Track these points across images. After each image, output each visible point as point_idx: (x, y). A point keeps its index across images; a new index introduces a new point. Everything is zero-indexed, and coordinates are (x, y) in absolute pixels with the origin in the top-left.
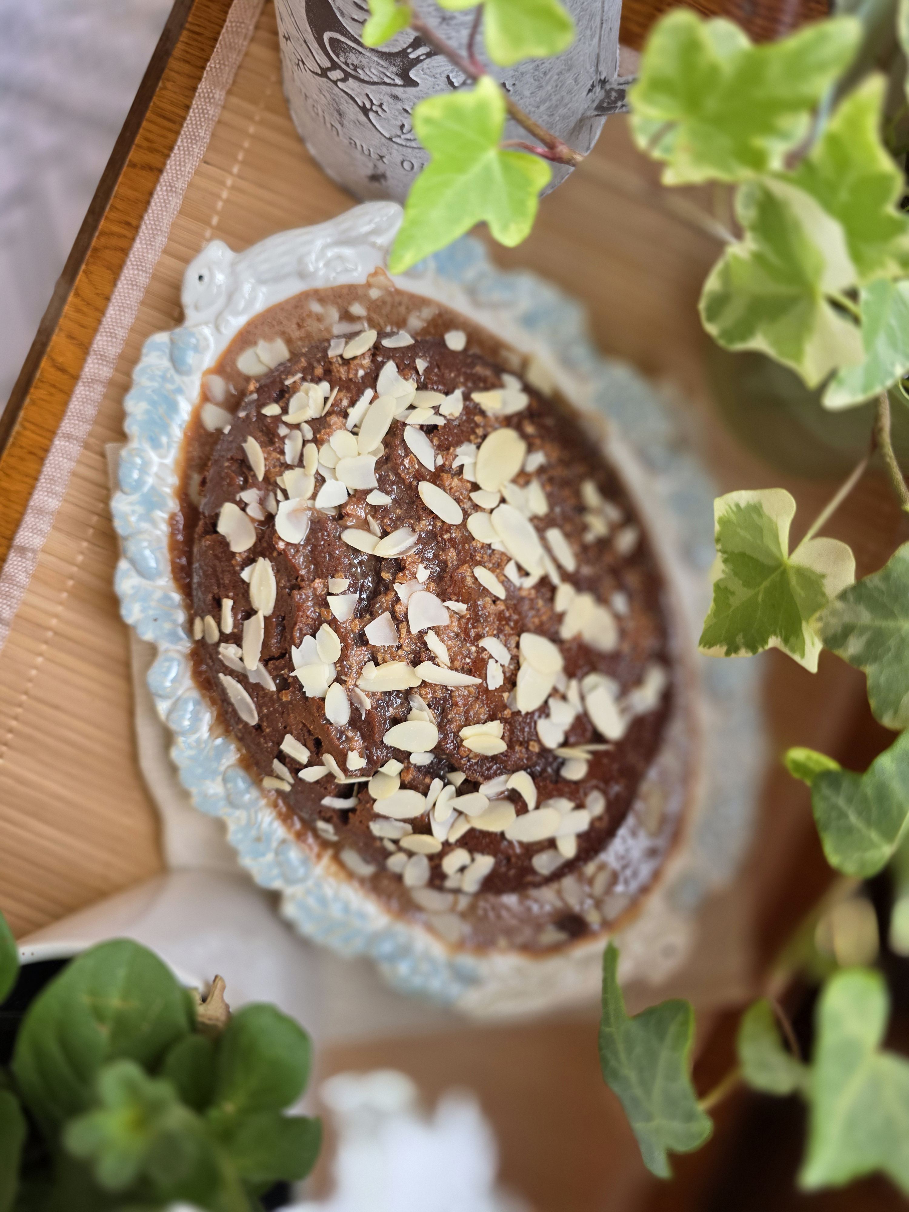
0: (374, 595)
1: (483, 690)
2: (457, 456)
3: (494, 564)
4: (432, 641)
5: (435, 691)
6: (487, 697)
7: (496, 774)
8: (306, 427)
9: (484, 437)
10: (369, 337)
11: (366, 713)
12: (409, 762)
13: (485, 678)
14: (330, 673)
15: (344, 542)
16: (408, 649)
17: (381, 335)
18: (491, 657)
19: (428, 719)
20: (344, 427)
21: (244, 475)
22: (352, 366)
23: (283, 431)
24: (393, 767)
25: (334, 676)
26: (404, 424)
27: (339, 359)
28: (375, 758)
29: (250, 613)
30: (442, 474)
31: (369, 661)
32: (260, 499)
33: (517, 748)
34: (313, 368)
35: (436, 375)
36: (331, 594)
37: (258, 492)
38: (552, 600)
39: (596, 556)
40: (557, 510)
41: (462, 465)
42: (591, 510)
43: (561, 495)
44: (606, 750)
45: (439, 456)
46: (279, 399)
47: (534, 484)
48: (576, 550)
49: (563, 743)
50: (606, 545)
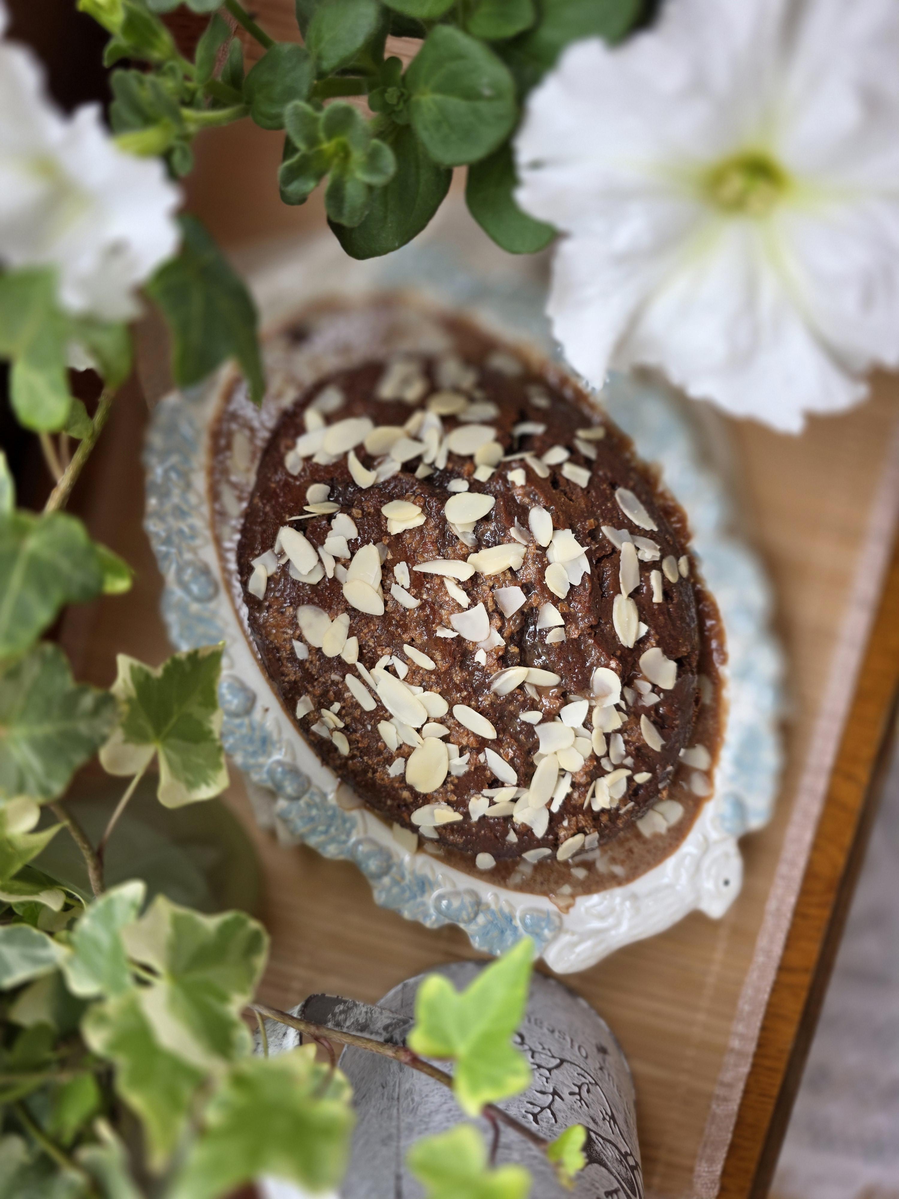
0: (522, 630)
1: (411, 561)
2: (467, 764)
3: (419, 673)
4: (463, 599)
5: (454, 552)
6: (406, 553)
7: (387, 482)
8: (608, 768)
9: (445, 783)
10: (564, 852)
11: (514, 523)
12: (469, 481)
13: (410, 571)
14: (553, 555)
15: (557, 674)
16: (484, 587)
17: (553, 857)
18: (408, 590)
19: (456, 526)
20: (573, 775)
21: (660, 715)
22: (574, 828)
23: (629, 761)
24: (483, 474)
25: (549, 553)
26: (518, 785)
27: (588, 832)
28: (500, 481)
29: (635, 595)
30: (478, 746)
31: (518, 571)
32: (641, 698)
33: (372, 510)
34: (610, 820)
35: (498, 831)
36: (561, 626)
37: (644, 704)
38: (361, 647)
39: (328, 691)
40: (369, 727)
41: (461, 756)
42: (340, 730)
43: (367, 741)
44: (292, 516)
45: (483, 761)
46: (639, 788)
47: (393, 748)
48: (348, 694)
49: (332, 519)
50: (320, 703)
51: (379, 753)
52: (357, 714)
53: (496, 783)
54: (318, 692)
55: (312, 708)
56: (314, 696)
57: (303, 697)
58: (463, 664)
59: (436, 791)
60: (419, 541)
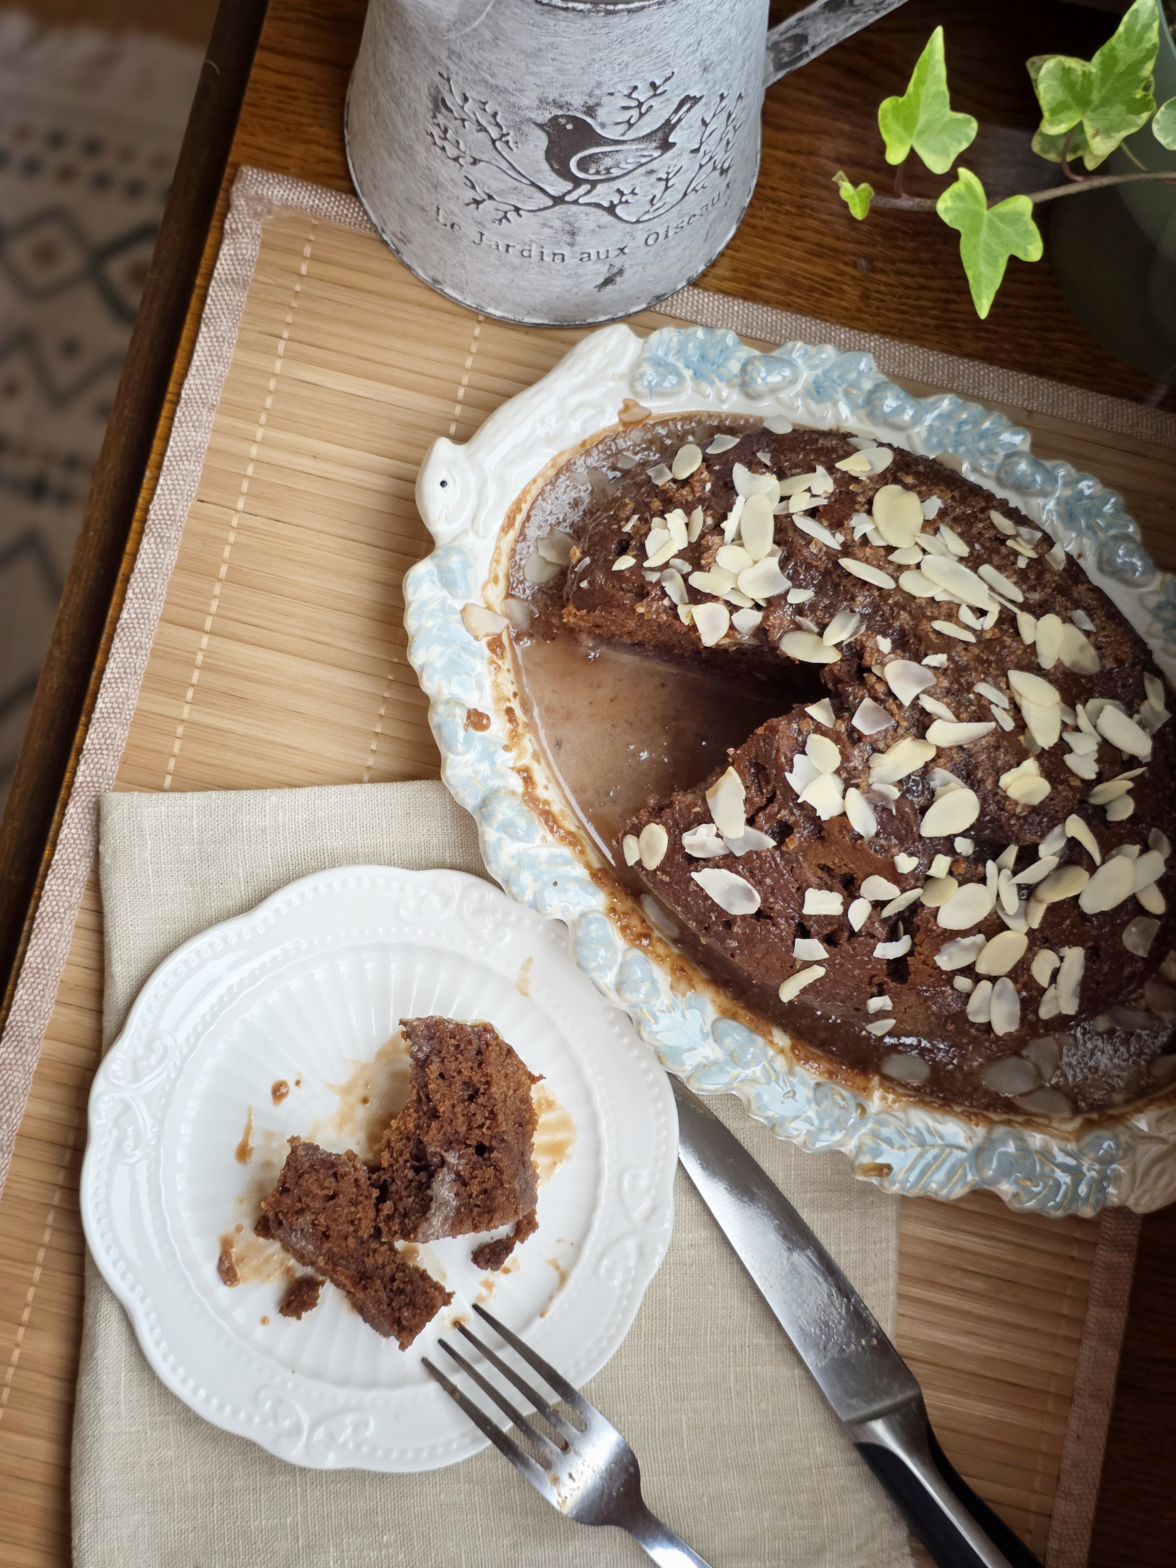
1: (1001, 733)
2: (854, 528)
3: (947, 615)
4: (929, 704)
5: (953, 756)
8: (678, 562)
9: (870, 502)
10: (691, 455)
11: (896, 807)
12: (955, 852)
13: (997, 723)
16: (906, 724)
17: (701, 446)
18: (991, 702)
19: (959, 787)
20: (725, 542)
22: (693, 484)
23: (652, 577)
24: (941, 864)
25: (842, 785)
26: (789, 516)
27: (673, 484)
30: (851, 549)
31: (872, 753)
34: (647, 505)
35: (786, 461)
38: (1017, 633)
39: (1037, 579)
40: (977, 546)
41: (865, 535)
42: (1009, 537)
43: (974, 531)
44: (1142, 774)
45: (838, 535)
46: (623, 550)
47: (944, 529)
48: (1014, 579)
49: (1099, 774)
50: (1041, 564)
51: (956, 520)
52: (996, 559)
53: (813, 513)
54: (1048, 577)
55: (1046, 556)
56: (1050, 571)
57: (1062, 567)
58: (903, 633)
59: (877, 490)
60: (996, 759)
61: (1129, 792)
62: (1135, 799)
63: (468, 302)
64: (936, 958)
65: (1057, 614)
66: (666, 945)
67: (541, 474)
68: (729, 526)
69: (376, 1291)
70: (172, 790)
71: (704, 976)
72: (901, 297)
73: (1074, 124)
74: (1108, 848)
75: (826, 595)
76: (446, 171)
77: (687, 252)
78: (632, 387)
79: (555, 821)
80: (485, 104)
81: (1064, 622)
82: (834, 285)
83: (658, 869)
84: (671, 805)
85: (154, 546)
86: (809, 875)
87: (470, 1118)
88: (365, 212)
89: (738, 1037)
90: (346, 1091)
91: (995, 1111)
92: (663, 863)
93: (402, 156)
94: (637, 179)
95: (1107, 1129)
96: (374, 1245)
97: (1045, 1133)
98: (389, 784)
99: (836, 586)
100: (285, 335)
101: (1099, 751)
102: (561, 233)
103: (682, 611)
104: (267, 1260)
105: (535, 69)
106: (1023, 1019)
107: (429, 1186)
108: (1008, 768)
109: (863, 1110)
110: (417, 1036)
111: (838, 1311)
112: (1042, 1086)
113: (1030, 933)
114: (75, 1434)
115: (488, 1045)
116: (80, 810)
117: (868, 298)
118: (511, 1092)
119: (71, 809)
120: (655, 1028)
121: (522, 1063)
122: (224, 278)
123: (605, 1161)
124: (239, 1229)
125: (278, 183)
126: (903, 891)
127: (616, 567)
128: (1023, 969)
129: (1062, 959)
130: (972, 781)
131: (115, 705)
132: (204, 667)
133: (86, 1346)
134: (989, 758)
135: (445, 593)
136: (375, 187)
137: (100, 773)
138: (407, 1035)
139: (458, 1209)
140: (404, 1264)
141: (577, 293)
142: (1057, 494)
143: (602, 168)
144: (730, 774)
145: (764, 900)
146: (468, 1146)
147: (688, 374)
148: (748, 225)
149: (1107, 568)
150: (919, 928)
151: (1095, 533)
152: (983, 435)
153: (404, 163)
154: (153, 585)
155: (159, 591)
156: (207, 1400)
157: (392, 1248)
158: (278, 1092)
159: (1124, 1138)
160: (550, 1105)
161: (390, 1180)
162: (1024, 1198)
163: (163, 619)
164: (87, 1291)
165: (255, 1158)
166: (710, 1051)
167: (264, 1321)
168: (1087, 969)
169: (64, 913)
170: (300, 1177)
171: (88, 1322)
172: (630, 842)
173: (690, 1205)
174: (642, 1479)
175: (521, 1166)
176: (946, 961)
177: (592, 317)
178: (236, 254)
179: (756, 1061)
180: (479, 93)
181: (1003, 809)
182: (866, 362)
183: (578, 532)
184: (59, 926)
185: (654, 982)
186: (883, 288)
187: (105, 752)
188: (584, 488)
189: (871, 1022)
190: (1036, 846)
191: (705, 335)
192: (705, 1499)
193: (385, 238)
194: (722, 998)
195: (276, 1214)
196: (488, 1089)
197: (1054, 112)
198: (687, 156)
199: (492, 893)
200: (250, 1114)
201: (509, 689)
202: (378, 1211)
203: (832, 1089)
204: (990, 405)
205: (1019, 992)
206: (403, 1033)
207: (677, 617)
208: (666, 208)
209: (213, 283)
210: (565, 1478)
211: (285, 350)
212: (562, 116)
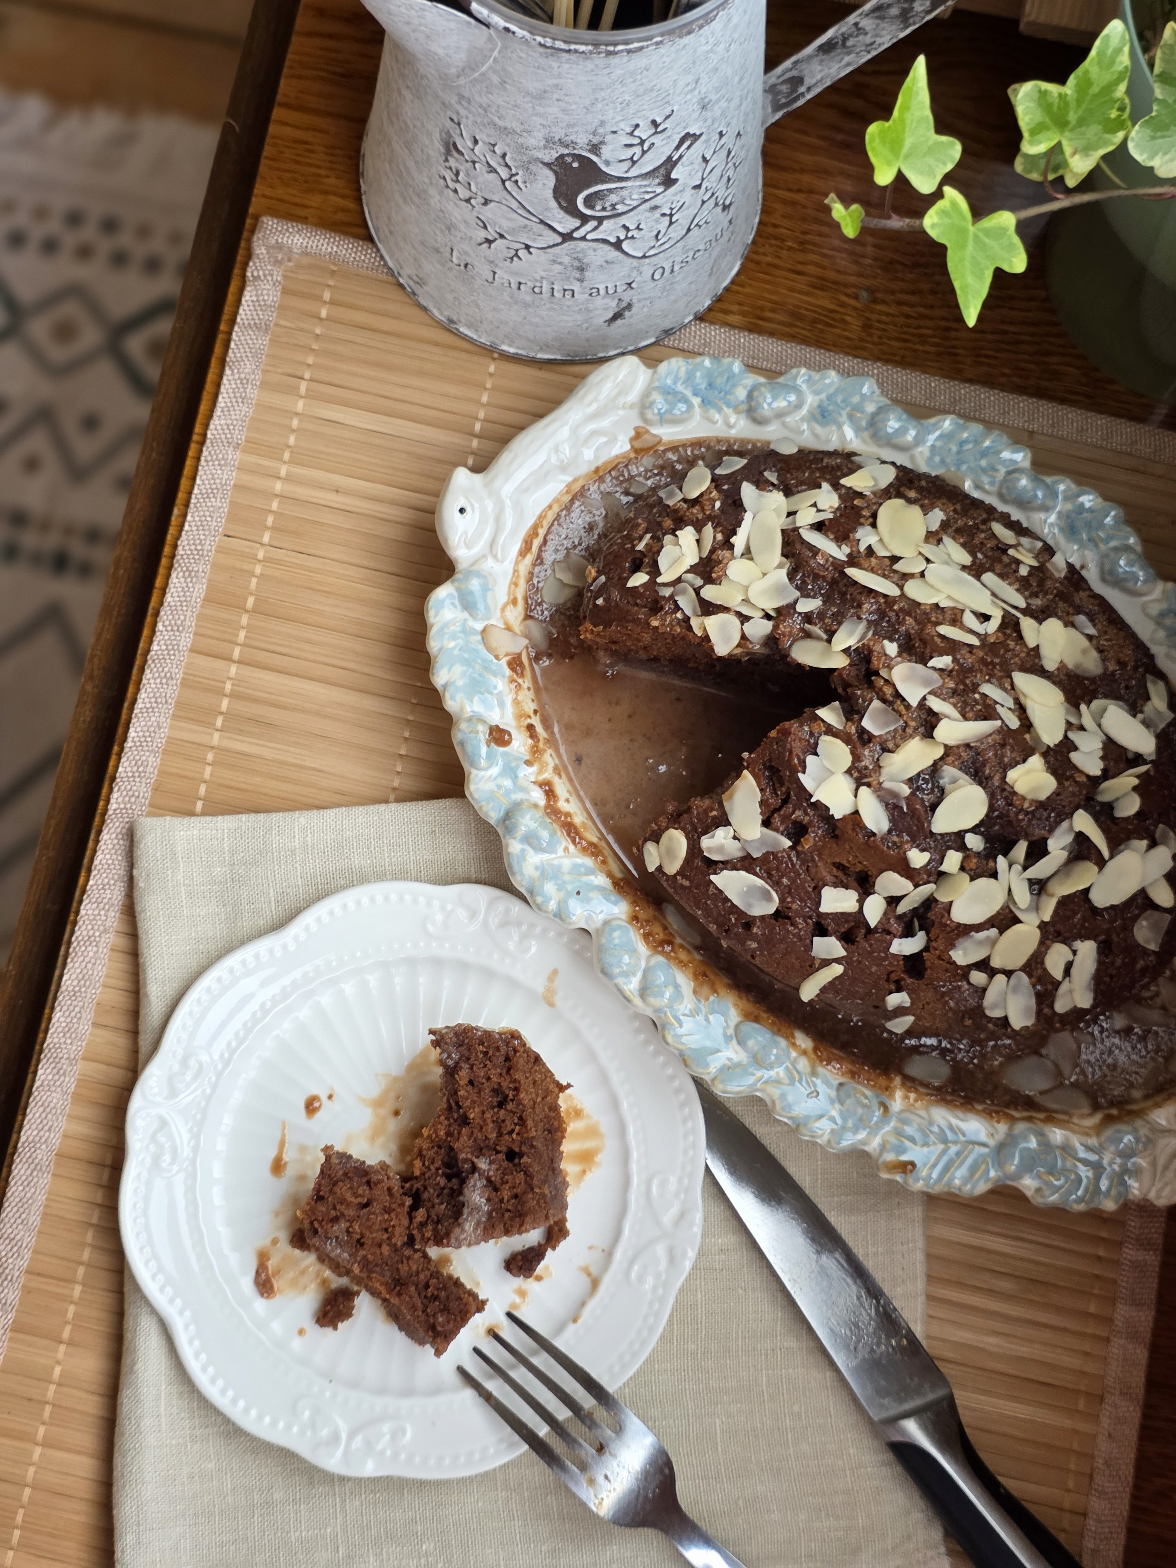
1: (1007, 730)
2: (859, 540)
3: (951, 620)
4: (936, 704)
5: (961, 755)
7: (1058, 823)
8: (690, 577)
9: (874, 516)
10: (701, 475)
11: (906, 804)
12: (966, 848)
13: (1002, 721)
14: (848, 782)
16: (914, 724)
17: (710, 468)
18: (996, 702)
19: (968, 783)
20: (735, 556)
22: (703, 503)
23: (666, 592)
24: (953, 860)
25: (853, 784)
26: (796, 529)
27: (683, 503)
30: (857, 559)
31: (882, 753)
34: (659, 525)
35: (792, 479)
38: (1020, 637)
39: (1038, 586)
40: (980, 556)
41: (870, 546)
42: (1011, 546)
43: (976, 541)
44: (1147, 772)
45: (844, 546)
46: (636, 568)
47: (946, 539)
48: (1017, 586)
49: (1105, 771)
50: (1043, 572)
51: (959, 531)
52: (998, 568)
53: (819, 527)
54: (1049, 583)
55: (1047, 564)
56: (1051, 578)
57: (1063, 575)
58: (908, 637)
59: (881, 504)
60: (1003, 756)
61: (1135, 789)
62: (1141, 796)
63: (483, 340)
64: (951, 953)
65: (1060, 618)
66: (689, 951)
67: (556, 500)
68: (739, 541)
69: (411, 1297)
70: (204, 814)
71: (727, 981)
72: (902, 326)
73: (1053, 143)
74: (1116, 844)
75: (835, 605)
76: (458, 213)
77: (693, 286)
78: (642, 415)
79: (577, 833)
80: (494, 145)
81: (1066, 626)
82: (837, 316)
83: (678, 873)
84: (688, 810)
85: (182, 580)
86: (825, 873)
87: (499, 1124)
88: (382, 258)
89: (761, 1039)
90: (378, 1103)
91: (1016, 1109)
92: (682, 867)
93: (416, 200)
94: (642, 215)
95: (1127, 1123)
96: (408, 1252)
97: (1065, 1129)
98: (414, 803)
99: (843, 595)
100: (307, 376)
101: (1104, 749)
102: (570, 269)
103: (695, 623)
104: (303, 1272)
105: (541, 110)
106: (1039, 1013)
107: (461, 1193)
108: (1014, 764)
109: (886, 1109)
110: (446, 1043)
111: (867, 1313)
112: (1061, 1084)
113: (1042, 926)
114: (116, 1449)
115: (515, 1051)
116: (114, 836)
117: (870, 327)
118: (539, 1099)
119: (105, 836)
120: (680, 1031)
121: (549, 1071)
122: (246, 322)
123: (634, 1168)
124: (275, 1242)
125: (298, 232)
126: (916, 886)
127: (630, 584)
128: (1037, 963)
129: (1074, 952)
130: (980, 778)
131: (147, 734)
132: (233, 695)
133: (126, 1361)
134: (996, 755)
135: (465, 615)
136: (391, 232)
137: (133, 799)
138: (436, 1044)
139: (490, 1214)
140: (438, 1272)
141: (587, 328)
142: (1058, 509)
143: (607, 205)
144: (745, 777)
145: (782, 900)
146: (498, 1152)
147: (696, 401)
148: (752, 261)
149: (1109, 578)
150: (933, 924)
151: (1096, 545)
152: (984, 454)
153: (418, 207)
154: (182, 617)
155: (188, 623)
156: (246, 1410)
157: (425, 1256)
158: (311, 1106)
159: (1144, 1132)
160: (578, 1113)
161: (422, 1189)
162: (1046, 1192)
163: (192, 650)
164: (126, 1307)
165: (290, 1172)
166: (732, 1053)
167: (301, 1332)
168: (1100, 963)
169: (100, 936)
170: (335, 1184)
171: (128, 1336)
172: (650, 847)
173: (718, 1210)
174: (678, 1484)
175: (550, 1173)
176: (961, 956)
177: (602, 352)
178: (258, 301)
179: (779, 1062)
180: (488, 136)
181: (1011, 805)
182: (868, 387)
183: (592, 555)
184: (95, 949)
185: (677, 987)
186: (884, 318)
187: (138, 780)
188: (598, 513)
189: (890, 1019)
190: (1045, 840)
191: (712, 363)
192: (740, 1502)
193: (401, 281)
194: (745, 1002)
195: (312, 1223)
196: (518, 1094)
197: (1034, 132)
198: (689, 192)
199: (516, 907)
200: (284, 1129)
201: (530, 706)
202: (411, 1219)
203: (854, 1088)
204: (989, 425)
205: (1034, 986)
206: (432, 1041)
207: (690, 628)
208: (671, 243)
209: (236, 328)
210: (600, 1479)
211: (307, 390)
212: (568, 155)
